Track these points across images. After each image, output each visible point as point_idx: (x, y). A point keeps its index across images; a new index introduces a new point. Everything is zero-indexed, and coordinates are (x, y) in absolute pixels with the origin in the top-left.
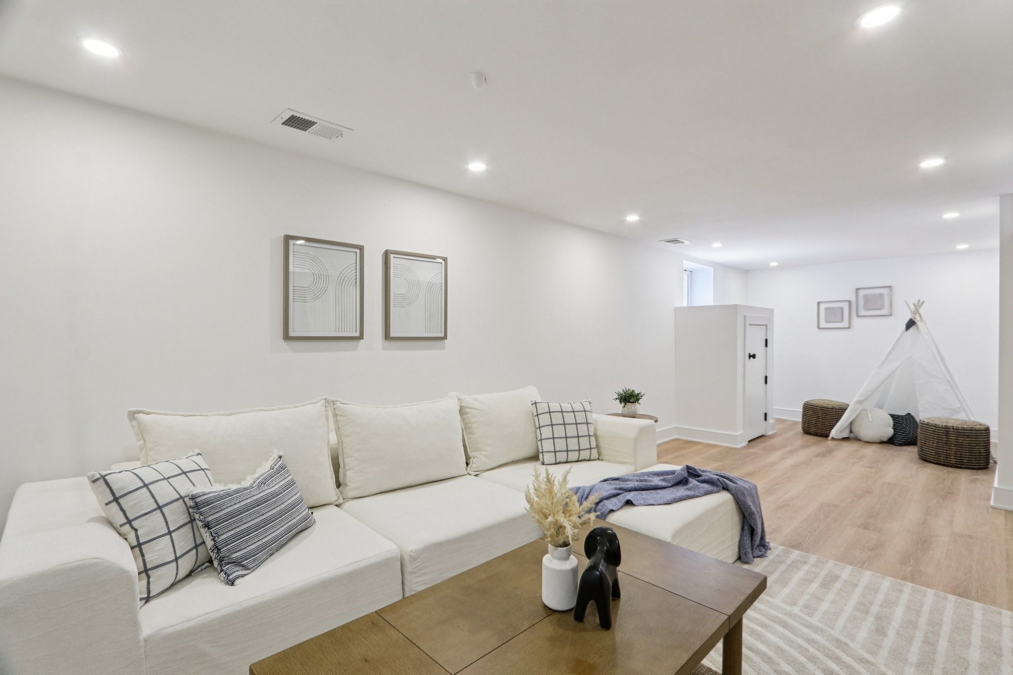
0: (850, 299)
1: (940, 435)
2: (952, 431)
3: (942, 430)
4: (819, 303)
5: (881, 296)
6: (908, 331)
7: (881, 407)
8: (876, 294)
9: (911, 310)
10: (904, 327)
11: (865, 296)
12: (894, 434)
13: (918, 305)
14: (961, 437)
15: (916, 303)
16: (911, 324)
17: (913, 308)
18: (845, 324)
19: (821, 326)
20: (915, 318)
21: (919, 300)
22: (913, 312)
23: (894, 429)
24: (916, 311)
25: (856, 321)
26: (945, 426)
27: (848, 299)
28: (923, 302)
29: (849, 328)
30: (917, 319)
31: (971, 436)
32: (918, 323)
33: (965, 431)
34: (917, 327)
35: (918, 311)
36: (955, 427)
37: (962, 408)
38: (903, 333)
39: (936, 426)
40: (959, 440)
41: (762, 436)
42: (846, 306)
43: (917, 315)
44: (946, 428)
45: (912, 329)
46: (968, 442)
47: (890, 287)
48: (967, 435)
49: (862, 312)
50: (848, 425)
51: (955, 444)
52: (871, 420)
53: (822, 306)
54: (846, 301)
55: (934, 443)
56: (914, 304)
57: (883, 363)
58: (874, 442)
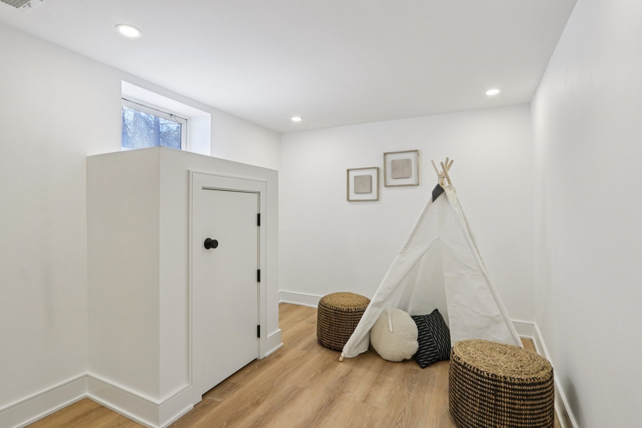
0: (379, 167)
1: (485, 392)
2: (505, 388)
3: (488, 384)
4: (348, 170)
5: (408, 161)
6: (435, 201)
7: (405, 310)
8: (403, 160)
9: (438, 173)
10: (430, 196)
11: (393, 162)
12: (419, 348)
13: (447, 165)
14: (519, 400)
15: (444, 162)
16: (438, 191)
17: (440, 169)
18: (373, 196)
19: (351, 198)
20: (442, 184)
21: (448, 159)
22: (440, 177)
23: (419, 340)
24: (444, 175)
25: (384, 191)
26: (492, 375)
27: (376, 166)
28: (452, 161)
29: (377, 200)
30: (445, 186)
31: (534, 395)
32: (447, 191)
33: (525, 388)
34: (446, 196)
35: (446, 174)
36: (508, 379)
37: (502, 317)
38: (428, 205)
39: (478, 373)
40: (515, 404)
41: (255, 360)
42: (374, 173)
43: (445, 179)
44: (495, 378)
45: (439, 199)
46: (529, 407)
47: (416, 151)
48: (527, 396)
49: (391, 182)
50: (367, 334)
51: (509, 413)
52: (391, 330)
53: (352, 174)
54: (375, 168)
55: (476, 406)
56: (442, 164)
57: (406, 246)
58: (396, 360)
